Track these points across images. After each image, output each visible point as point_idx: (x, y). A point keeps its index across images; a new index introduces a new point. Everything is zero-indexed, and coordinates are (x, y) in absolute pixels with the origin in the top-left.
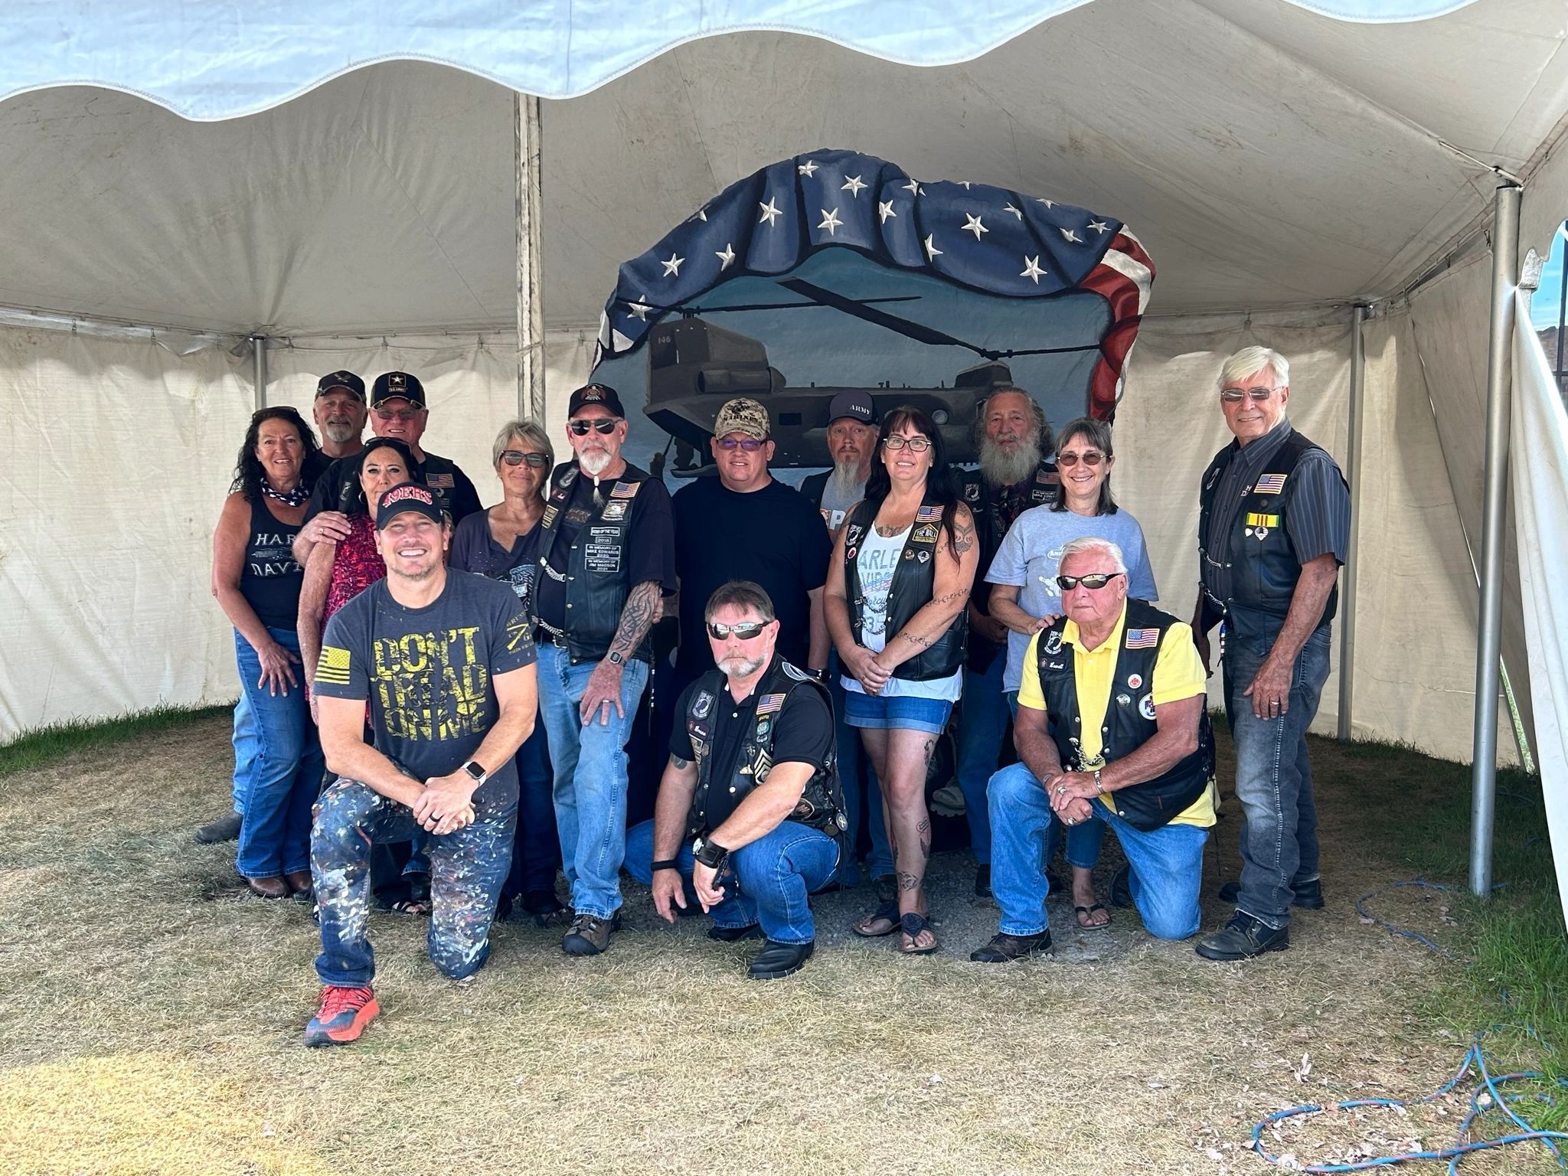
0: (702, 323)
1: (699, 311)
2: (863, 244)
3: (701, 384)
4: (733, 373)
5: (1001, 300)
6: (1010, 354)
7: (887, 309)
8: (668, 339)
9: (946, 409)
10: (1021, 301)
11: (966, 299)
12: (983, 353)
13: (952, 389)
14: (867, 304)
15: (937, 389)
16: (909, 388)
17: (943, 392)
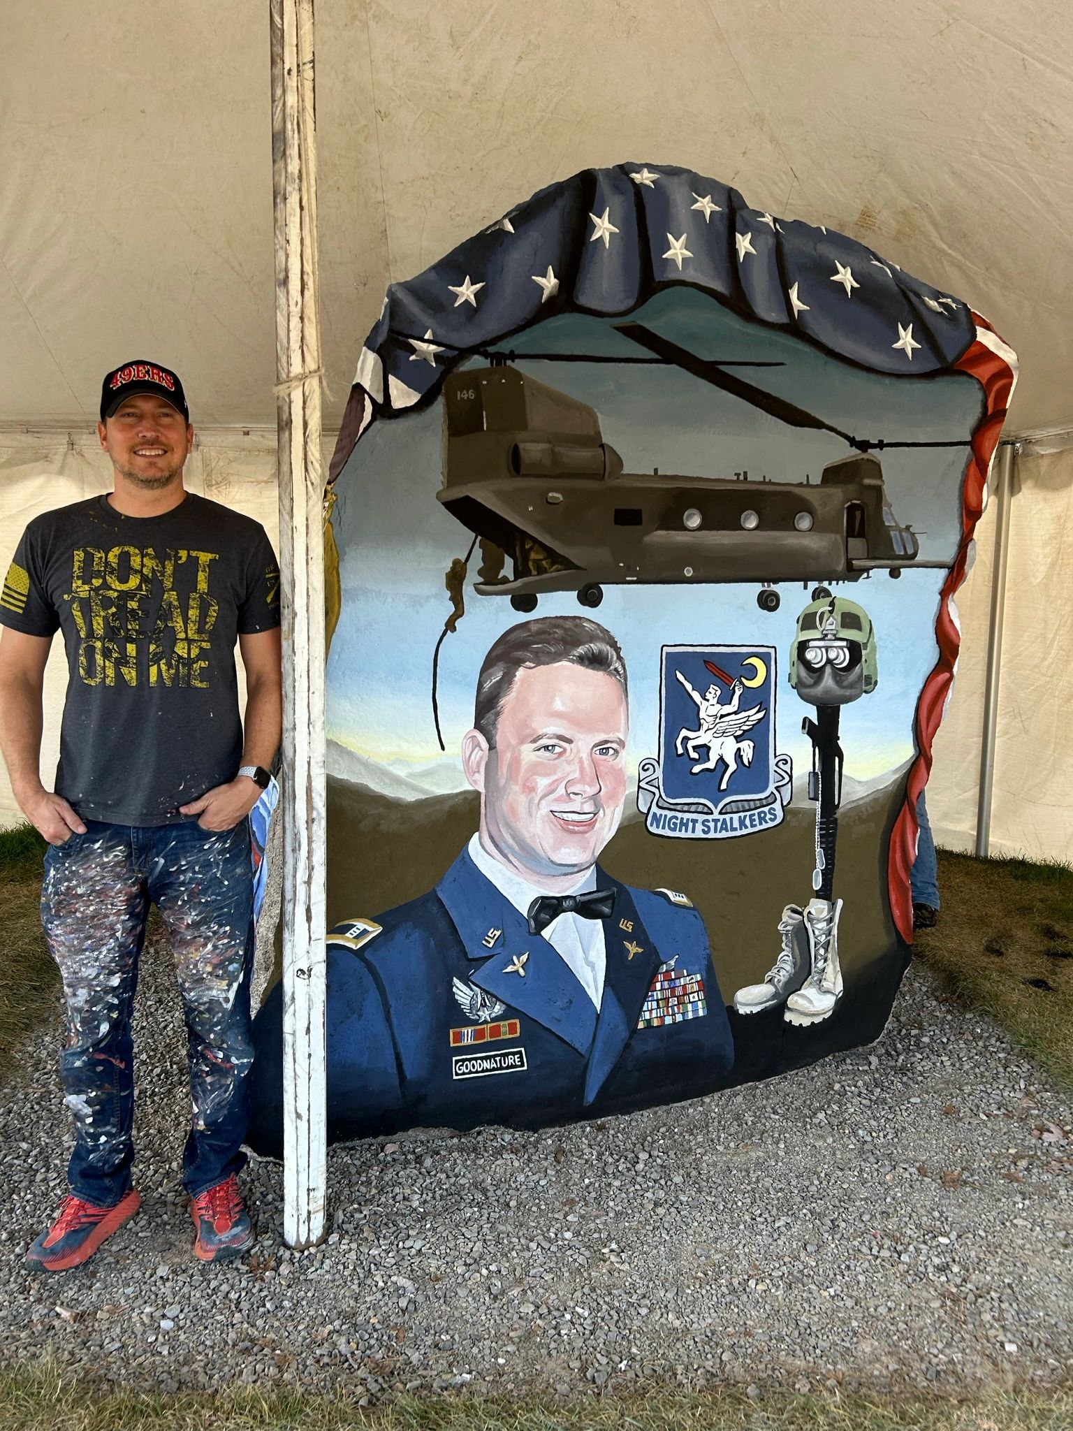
0: (517, 375)
1: (513, 356)
2: (718, 286)
3: (516, 463)
4: (557, 449)
5: (873, 377)
6: (881, 445)
7: (746, 375)
8: (471, 395)
9: (811, 512)
10: (894, 380)
11: (836, 371)
12: (853, 442)
13: (817, 486)
14: (722, 368)
15: (800, 485)
16: (770, 483)
17: (808, 490)
